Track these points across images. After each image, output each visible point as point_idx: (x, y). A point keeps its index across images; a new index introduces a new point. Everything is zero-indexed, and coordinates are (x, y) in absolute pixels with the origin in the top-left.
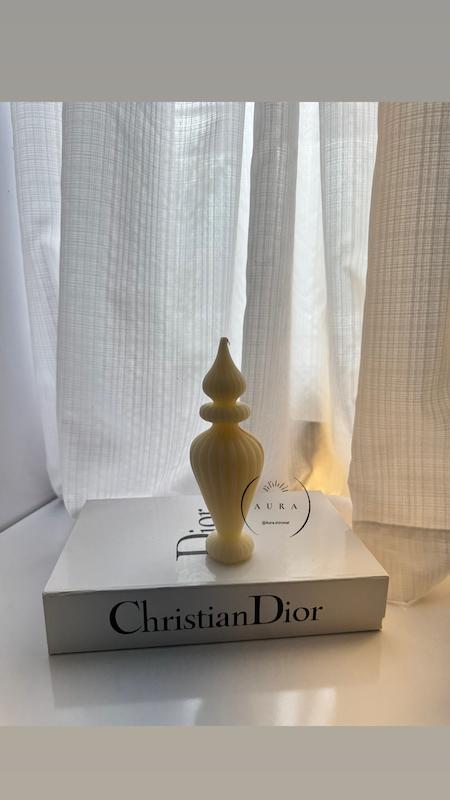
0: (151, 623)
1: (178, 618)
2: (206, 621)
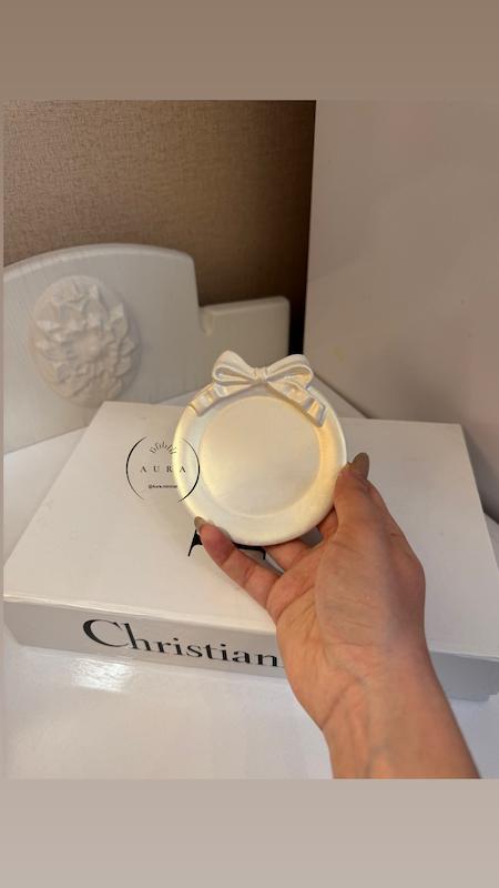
0: (141, 645)
1: (178, 647)
2: (217, 654)
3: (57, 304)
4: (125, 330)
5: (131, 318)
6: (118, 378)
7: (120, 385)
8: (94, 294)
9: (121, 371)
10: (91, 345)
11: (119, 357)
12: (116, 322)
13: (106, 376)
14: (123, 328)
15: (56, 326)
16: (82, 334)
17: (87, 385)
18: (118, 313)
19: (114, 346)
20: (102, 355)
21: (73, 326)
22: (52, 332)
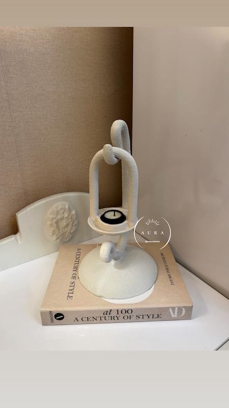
3: (56, 210)
4: (75, 218)
5: (77, 214)
6: (70, 233)
7: (71, 236)
8: (67, 207)
9: (72, 231)
10: (64, 223)
11: (72, 226)
12: (72, 215)
13: (67, 233)
14: (74, 217)
15: (54, 217)
16: (62, 219)
17: (61, 236)
18: (73, 212)
19: (71, 223)
20: (67, 225)
21: (59, 217)
22: (53, 219)
